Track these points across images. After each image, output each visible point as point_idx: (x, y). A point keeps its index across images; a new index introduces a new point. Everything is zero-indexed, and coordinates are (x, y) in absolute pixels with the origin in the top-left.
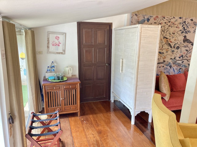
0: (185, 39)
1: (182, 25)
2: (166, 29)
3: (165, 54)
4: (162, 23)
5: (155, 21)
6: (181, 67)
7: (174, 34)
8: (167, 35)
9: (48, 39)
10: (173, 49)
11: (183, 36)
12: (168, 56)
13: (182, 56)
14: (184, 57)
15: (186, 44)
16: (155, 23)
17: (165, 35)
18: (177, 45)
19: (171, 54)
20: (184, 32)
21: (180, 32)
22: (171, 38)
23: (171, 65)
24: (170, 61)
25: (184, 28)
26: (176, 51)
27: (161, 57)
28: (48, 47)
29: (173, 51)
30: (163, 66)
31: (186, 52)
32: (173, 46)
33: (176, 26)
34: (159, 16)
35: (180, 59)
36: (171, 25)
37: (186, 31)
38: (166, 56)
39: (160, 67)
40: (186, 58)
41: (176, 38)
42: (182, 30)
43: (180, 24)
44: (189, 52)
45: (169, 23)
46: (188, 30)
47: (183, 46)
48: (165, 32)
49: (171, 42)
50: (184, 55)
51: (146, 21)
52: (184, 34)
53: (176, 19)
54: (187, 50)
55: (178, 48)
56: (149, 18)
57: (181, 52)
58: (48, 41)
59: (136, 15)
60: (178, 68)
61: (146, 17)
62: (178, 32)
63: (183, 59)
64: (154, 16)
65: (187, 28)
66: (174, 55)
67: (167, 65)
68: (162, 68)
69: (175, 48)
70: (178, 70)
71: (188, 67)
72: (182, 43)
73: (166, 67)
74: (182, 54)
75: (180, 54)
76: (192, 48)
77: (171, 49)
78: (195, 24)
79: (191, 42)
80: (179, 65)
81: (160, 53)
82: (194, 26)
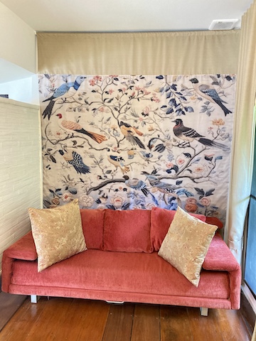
0: (179, 127)
1: (165, 94)
2: (122, 105)
3: (127, 161)
4: (111, 91)
5: (95, 88)
6: (174, 195)
7: (147, 115)
8: (128, 118)
10: (147, 151)
11: (174, 120)
12: (133, 165)
13: (176, 168)
14: (180, 170)
15: (183, 139)
16: (93, 91)
17: (122, 119)
18: (159, 142)
19: (143, 161)
20: (175, 110)
21: (162, 112)
22: (139, 124)
23: (147, 188)
24: (143, 178)
25: (173, 101)
26: (157, 156)
27: (117, 167)
29: (148, 156)
30: (125, 189)
31: (187, 160)
32: (146, 143)
33: (149, 96)
34: (103, 77)
35: (169, 175)
36: (136, 94)
37: (178, 107)
38: (129, 166)
39: (117, 190)
40: (186, 173)
41: (154, 126)
42: (169, 106)
43: (161, 91)
44: (196, 158)
45: (129, 90)
46: (185, 105)
47: (174, 143)
48: (122, 111)
49: (141, 135)
50: (180, 167)
51: (72, 89)
52: (175, 116)
53: (149, 81)
54: (187, 155)
55: (161, 148)
56: (79, 82)
57: (171, 158)
59: (46, 76)
60: (166, 197)
61: (70, 80)
62: (157, 112)
63: (180, 175)
64: (91, 77)
65: (182, 100)
66: (152, 164)
67: (135, 188)
68: (121, 192)
69: (153, 149)
70: (167, 201)
71: (197, 196)
72: (172, 135)
73: (132, 190)
74: (174, 163)
75: (169, 162)
76: (202, 149)
77: (142, 150)
78: (206, 91)
79: (198, 135)
80: (169, 189)
81: (113, 158)
82: (200, 94)
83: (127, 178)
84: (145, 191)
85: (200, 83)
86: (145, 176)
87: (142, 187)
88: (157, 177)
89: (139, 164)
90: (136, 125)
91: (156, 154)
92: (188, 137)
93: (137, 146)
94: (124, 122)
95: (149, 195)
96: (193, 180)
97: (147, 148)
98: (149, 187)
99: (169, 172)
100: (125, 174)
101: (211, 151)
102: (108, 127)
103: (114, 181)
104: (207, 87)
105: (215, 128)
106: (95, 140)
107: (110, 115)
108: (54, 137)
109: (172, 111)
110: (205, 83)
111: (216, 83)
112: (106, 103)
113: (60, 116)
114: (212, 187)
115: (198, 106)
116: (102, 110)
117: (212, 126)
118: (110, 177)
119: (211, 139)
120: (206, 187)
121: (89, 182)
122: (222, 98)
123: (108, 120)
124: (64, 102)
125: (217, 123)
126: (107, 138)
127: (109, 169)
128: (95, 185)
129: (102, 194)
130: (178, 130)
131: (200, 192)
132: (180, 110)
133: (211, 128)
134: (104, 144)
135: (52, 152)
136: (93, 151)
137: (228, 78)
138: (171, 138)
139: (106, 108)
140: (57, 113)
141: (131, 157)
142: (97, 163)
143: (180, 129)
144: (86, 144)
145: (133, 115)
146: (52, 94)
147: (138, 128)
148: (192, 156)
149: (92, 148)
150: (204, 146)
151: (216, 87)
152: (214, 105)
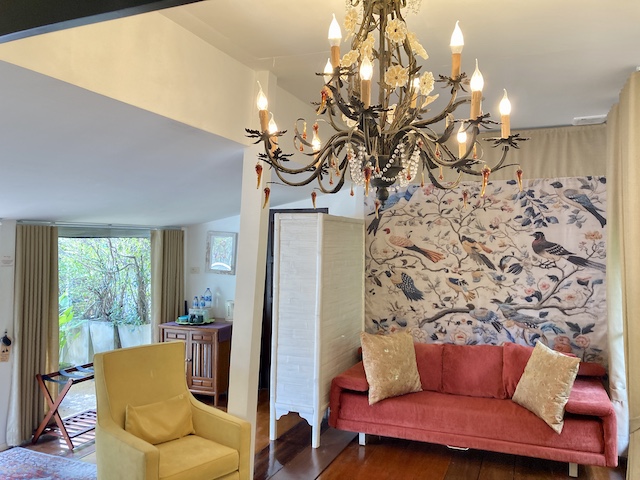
0: (539, 242)
1: (519, 203)
2: (464, 215)
3: (471, 285)
4: (450, 201)
5: (430, 197)
6: (538, 331)
7: (497, 227)
8: (471, 231)
10: (499, 272)
12: (480, 291)
13: (538, 295)
14: (544, 297)
15: (545, 257)
16: (428, 201)
18: (514, 261)
19: (493, 286)
20: (533, 221)
21: (517, 224)
22: (487, 239)
23: (500, 321)
24: (494, 308)
25: (531, 210)
26: (512, 280)
27: (458, 292)
29: (499, 278)
30: (469, 322)
31: (553, 284)
32: (496, 263)
33: (499, 205)
35: (529, 304)
36: (482, 202)
37: (538, 218)
38: (474, 292)
39: (458, 323)
40: (552, 301)
41: (506, 241)
42: (525, 217)
43: (514, 199)
44: (566, 282)
45: (473, 198)
46: (546, 215)
47: (534, 263)
48: (465, 223)
49: (490, 252)
50: (545, 293)
51: (402, 200)
52: (534, 228)
53: (498, 187)
54: (553, 278)
55: (516, 269)
56: (411, 191)
57: (531, 281)
60: (527, 334)
62: (509, 224)
63: (544, 305)
64: (426, 186)
65: (542, 209)
66: (505, 290)
67: (483, 320)
68: (464, 326)
69: (507, 270)
70: (528, 339)
71: (570, 334)
72: (532, 253)
73: (479, 324)
74: (535, 288)
75: (528, 287)
76: (572, 270)
77: (492, 271)
78: (573, 196)
79: (566, 252)
80: (530, 323)
81: (453, 281)
82: (566, 201)
83: (471, 307)
84: (497, 325)
85: (565, 187)
86: (496, 305)
87: (493, 320)
88: (512, 307)
89: (487, 288)
90: (482, 240)
91: (511, 277)
92: (552, 255)
93: (485, 267)
94: (467, 236)
95: (503, 331)
96: (563, 311)
97: (498, 269)
98: (502, 320)
99: (529, 299)
100: (470, 302)
101: (585, 273)
102: (446, 242)
103: (455, 311)
104: (575, 191)
105: (589, 244)
106: (430, 258)
107: (449, 228)
108: (379, 256)
109: (529, 222)
110: (571, 187)
111: (586, 187)
112: (443, 215)
113: (388, 231)
114: (592, 321)
115: (565, 215)
116: (439, 223)
117: (585, 240)
118: (449, 305)
119: (585, 257)
120: (582, 320)
121: (422, 311)
122: (597, 205)
123: (446, 234)
124: (393, 215)
125: (592, 236)
126: (445, 256)
127: (448, 295)
128: (430, 316)
129: (439, 328)
130: (539, 245)
131: (574, 327)
132: (540, 221)
133: (584, 243)
134: (441, 264)
135: (376, 274)
136: (427, 272)
137: (603, 180)
138: (530, 256)
139: (443, 220)
140: (384, 228)
141: (476, 280)
142: (432, 287)
143: (541, 245)
144: (419, 263)
145: (478, 227)
147: (484, 243)
148: (560, 279)
149: (425, 268)
150: (576, 267)
151: (587, 192)
152: (586, 215)
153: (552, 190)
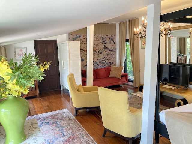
6: (105, 65)
7: (98, 44)
9: (15, 51)
10: (98, 54)
13: (105, 58)
15: (106, 50)
16: (84, 39)
18: (101, 51)
21: (101, 43)
24: (97, 61)
25: (103, 40)
28: (15, 57)
29: (98, 55)
31: (107, 55)
32: (98, 52)
33: (98, 40)
35: (103, 60)
37: (104, 42)
40: (107, 59)
41: (99, 47)
43: (100, 38)
44: (109, 55)
46: (106, 42)
47: (104, 51)
49: (96, 50)
51: (78, 38)
52: (104, 44)
53: (97, 36)
54: (107, 54)
55: (101, 53)
56: (80, 36)
57: (104, 55)
58: (15, 53)
59: (71, 34)
60: (103, 65)
61: (78, 36)
64: (83, 35)
65: (105, 40)
66: (99, 57)
71: (110, 64)
72: (104, 49)
73: (95, 65)
76: (110, 52)
79: (109, 49)
80: (103, 63)
82: (109, 39)
83: (94, 62)
84: (98, 65)
86: (98, 61)
88: (101, 61)
89: (96, 57)
91: (100, 54)
93: (96, 53)
95: (99, 66)
96: (109, 60)
98: (99, 64)
101: (112, 53)
105: (112, 47)
106: (85, 52)
110: (109, 36)
111: (112, 36)
114: (113, 61)
115: (109, 42)
119: (112, 50)
120: (111, 61)
121: (84, 64)
125: (113, 46)
128: (86, 65)
131: (110, 63)
136: (85, 55)
137: (114, 35)
141: (94, 56)
142: (86, 58)
143: (105, 48)
144: (83, 53)
146: (73, 39)
151: (112, 37)
152: (112, 41)
153: (106, 37)
